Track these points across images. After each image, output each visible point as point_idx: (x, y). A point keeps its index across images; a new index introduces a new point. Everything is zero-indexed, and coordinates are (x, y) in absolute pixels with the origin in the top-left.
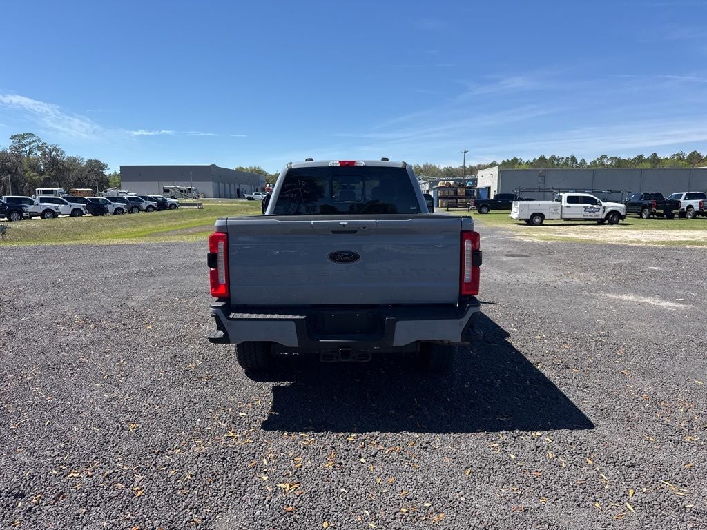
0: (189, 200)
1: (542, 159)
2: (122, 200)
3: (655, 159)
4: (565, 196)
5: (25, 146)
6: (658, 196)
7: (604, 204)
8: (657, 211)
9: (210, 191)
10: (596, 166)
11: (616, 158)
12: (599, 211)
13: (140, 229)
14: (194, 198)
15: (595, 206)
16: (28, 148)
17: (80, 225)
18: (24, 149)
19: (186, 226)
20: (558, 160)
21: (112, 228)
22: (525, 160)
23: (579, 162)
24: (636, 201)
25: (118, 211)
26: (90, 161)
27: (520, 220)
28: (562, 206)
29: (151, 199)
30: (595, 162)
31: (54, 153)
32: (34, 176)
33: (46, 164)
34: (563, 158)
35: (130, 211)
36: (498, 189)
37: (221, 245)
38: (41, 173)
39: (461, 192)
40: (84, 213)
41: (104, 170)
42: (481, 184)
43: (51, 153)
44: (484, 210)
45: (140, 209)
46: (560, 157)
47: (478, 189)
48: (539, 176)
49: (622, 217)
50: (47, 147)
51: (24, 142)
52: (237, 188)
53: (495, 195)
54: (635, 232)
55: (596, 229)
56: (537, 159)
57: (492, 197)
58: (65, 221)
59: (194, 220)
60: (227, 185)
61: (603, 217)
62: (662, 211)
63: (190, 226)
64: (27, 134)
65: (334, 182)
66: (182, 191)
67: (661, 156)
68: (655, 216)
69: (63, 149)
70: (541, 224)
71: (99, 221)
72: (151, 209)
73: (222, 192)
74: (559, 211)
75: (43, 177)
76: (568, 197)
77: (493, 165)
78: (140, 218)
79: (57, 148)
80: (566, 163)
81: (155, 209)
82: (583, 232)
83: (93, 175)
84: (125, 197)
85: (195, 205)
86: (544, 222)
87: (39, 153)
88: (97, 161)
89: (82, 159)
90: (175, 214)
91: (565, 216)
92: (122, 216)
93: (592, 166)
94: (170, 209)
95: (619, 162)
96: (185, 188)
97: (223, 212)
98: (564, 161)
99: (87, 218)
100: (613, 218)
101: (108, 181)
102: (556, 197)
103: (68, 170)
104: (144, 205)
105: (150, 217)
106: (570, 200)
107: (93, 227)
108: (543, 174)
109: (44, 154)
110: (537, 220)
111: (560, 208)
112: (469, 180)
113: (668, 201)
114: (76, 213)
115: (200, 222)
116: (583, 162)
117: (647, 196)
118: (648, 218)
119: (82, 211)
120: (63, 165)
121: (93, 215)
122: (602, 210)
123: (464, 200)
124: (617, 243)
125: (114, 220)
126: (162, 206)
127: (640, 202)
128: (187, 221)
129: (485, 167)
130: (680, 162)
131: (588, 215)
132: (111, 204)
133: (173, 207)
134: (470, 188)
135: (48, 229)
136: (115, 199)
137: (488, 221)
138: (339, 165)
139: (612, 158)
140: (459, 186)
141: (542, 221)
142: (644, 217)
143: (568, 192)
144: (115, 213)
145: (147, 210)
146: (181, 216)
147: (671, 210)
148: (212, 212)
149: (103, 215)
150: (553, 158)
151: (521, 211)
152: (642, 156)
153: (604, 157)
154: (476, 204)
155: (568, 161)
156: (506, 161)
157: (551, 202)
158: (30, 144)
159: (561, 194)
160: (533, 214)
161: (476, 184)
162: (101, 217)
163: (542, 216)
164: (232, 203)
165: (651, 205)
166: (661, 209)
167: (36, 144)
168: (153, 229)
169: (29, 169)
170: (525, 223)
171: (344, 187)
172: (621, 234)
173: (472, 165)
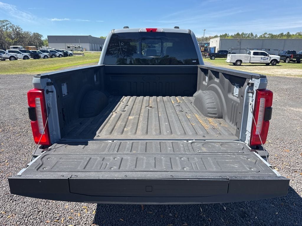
0: (79, 52)
1: (238, 34)
2: (47, 52)
3: (288, 35)
4: (252, 52)
5: (4, 26)
6: (294, 52)
7: (270, 56)
8: (293, 59)
9: (88, 48)
10: (262, 38)
11: (271, 34)
12: (268, 59)
13: (55, 65)
14: (81, 51)
15: (266, 57)
16: (6, 27)
17: (27, 63)
18: (4, 28)
19: (76, 64)
20: (245, 35)
21: (42, 65)
22: (230, 35)
23: (254, 36)
24: (283, 54)
25: (45, 57)
26: (34, 34)
27: (231, 63)
28: (250, 57)
29: (60, 51)
30: (261, 36)
31: (18, 30)
32: (10, 40)
33: (14, 35)
34: (247, 34)
35: (51, 57)
36: (219, 48)
37: (38, 100)
38: (13, 39)
39: (202, 49)
40: (29, 58)
41: (41, 37)
42: (211, 45)
43: (16, 29)
44: (213, 58)
45: (56, 56)
46: (246, 33)
47: (210, 48)
48: (238, 42)
49: (278, 62)
50: (14, 27)
51: (4, 24)
52: (100, 46)
53: (218, 51)
54: (285, 70)
55: (266, 68)
56: (236, 34)
57: (216, 52)
58: (20, 62)
59: (80, 61)
60: (96, 45)
61: (269, 62)
62: (295, 59)
63: (78, 64)
64: (5, 20)
65: (143, 43)
66: (75, 48)
67: (291, 33)
68: (292, 62)
69: (21, 28)
70: (240, 65)
71: (36, 62)
72: (61, 56)
73: (93, 48)
74: (249, 59)
75: (14, 41)
76: (254, 52)
77: (216, 37)
78: (55, 60)
79: (19, 27)
80: (249, 37)
81: (62, 56)
82: (261, 69)
83: (36, 40)
84: (49, 50)
85: (81, 54)
86: (242, 64)
87: (11, 29)
88: (37, 34)
89: (31, 32)
90: (71, 58)
91: (252, 62)
92: (47, 59)
93: (260, 38)
94: (70, 56)
95: (272, 36)
96: (77, 46)
97: (93, 57)
98: (247, 35)
99: (31, 60)
100: (274, 63)
101: (43, 43)
102: (248, 53)
103: (24, 37)
104: (57, 54)
105: (60, 60)
106: (255, 54)
107: (33, 65)
108: (240, 41)
109: (13, 30)
110: (239, 63)
111: (249, 58)
112: (205, 44)
113: (298, 55)
114: (25, 58)
115: (83, 62)
116: (256, 36)
117: (289, 52)
118: (289, 62)
119: (28, 57)
120: (22, 35)
121: (34, 59)
122: (269, 59)
123: (204, 53)
124: (281, 76)
125: (43, 61)
126: (66, 55)
127: (285, 55)
128: (77, 62)
129: (213, 38)
130: (299, 36)
131: (262, 61)
132: (42, 53)
133: (71, 55)
134: (206, 47)
135: (12, 65)
136: (44, 51)
137: (215, 63)
138: (146, 31)
139: (269, 34)
140: (202, 46)
141: (241, 64)
142: (287, 62)
143: (253, 50)
144: (44, 58)
145: (59, 57)
146: (75, 59)
147: (300, 59)
148: (89, 57)
149: (38, 59)
150: (243, 34)
151: (231, 59)
152: (283, 33)
153: (265, 33)
154: (209, 55)
155: (249, 35)
156: (222, 35)
157: (245, 55)
158: (6, 25)
159: (250, 51)
160: (237, 60)
161: (209, 45)
162: (37, 60)
163: (241, 61)
164: (98, 53)
165: (291, 57)
166: (295, 58)
167: (9, 25)
168: (61, 66)
169: (7, 37)
170: (233, 64)
171: (149, 47)
172: (279, 71)
173: (207, 37)
